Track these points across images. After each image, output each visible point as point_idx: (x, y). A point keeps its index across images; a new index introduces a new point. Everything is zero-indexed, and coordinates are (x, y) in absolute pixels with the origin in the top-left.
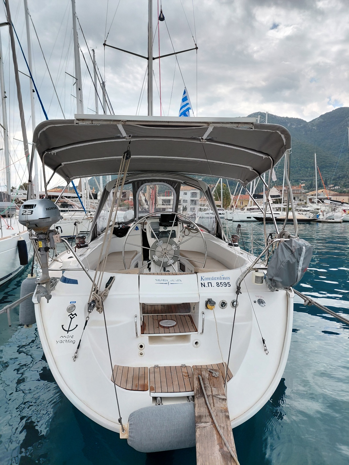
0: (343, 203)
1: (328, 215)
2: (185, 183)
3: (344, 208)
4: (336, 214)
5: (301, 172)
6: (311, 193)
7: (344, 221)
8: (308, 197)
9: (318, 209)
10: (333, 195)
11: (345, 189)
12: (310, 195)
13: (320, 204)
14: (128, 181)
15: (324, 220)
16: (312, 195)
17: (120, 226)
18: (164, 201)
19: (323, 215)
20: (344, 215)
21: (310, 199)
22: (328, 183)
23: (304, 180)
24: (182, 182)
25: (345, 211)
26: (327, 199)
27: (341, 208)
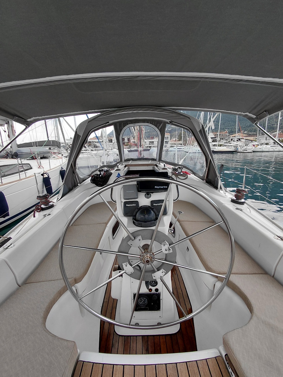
0: (252, 141)
1: (244, 148)
2: (171, 123)
3: (254, 144)
4: (248, 148)
5: (225, 124)
6: (231, 136)
7: (254, 152)
8: (231, 138)
9: (237, 145)
10: (245, 137)
11: (250, 133)
12: (232, 137)
13: (238, 142)
14: (109, 122)
15: (241, 151)
16: (233, 137)
17: (101, 173)
18: (150, 142)
19: (241, 148)
20: (254, 148)
21: (232, 139)
22: (241, 130)
23: (227, 128)
24: (168, 121)
25: (254, 145)
26: (242, 139)
27: (251, 144)
